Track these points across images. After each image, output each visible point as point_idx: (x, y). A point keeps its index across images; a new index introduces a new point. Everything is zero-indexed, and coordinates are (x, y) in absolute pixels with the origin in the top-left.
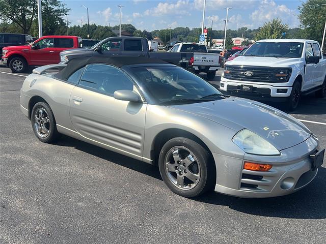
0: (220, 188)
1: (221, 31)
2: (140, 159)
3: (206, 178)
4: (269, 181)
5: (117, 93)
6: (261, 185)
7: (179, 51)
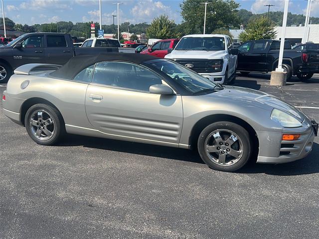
0: (261, 158)
1: (105, 25)
2: (175, 146)
3: (249, 153)
4: (299, 147)
5: (152, 88)
6: (293, 151)
7: (93, 46)
